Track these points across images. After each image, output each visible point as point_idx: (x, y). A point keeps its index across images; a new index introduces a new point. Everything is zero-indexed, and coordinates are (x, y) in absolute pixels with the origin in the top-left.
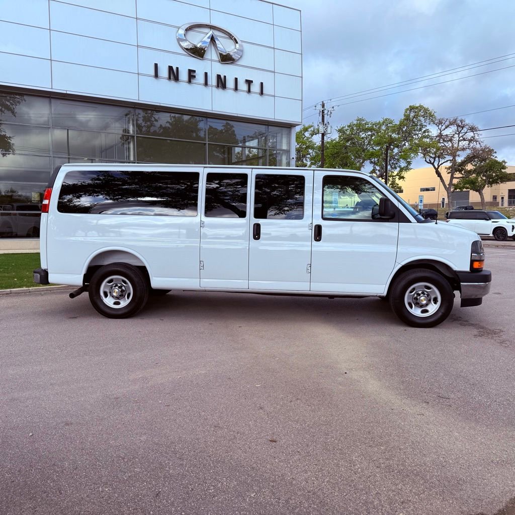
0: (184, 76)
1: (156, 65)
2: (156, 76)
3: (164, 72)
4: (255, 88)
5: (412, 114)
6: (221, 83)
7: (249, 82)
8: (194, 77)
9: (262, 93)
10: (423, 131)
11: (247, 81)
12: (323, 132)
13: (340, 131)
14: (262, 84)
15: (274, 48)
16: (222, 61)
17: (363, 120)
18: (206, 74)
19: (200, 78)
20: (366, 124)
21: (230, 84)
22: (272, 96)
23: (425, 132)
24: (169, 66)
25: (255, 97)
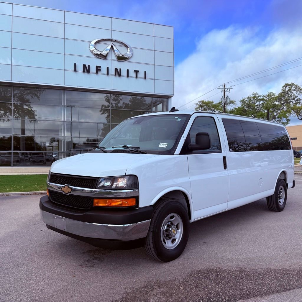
0: (93, 70)
1: (75, 65)
2: (75, 70)
3: (80, 68)
4: (141, 75)
5: (287, 89)
6: (118, 73)
7: (137, 72)
8: (100, 70)
9: (145, 78)
10: (296, 100)
11: (135, 71)
12: (224, 102)
13: (241, 101)
14: (145, 72)
15: (154, 51)
16: (118, 60)
17: (257, 94)
18: (108, 68)
19: (104, 70)
20: (258, 96)
21: (124, 73)
22: (152, 79)
23: (297, 100)
24: (84, 65)
25: (141, 80)
